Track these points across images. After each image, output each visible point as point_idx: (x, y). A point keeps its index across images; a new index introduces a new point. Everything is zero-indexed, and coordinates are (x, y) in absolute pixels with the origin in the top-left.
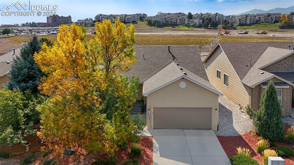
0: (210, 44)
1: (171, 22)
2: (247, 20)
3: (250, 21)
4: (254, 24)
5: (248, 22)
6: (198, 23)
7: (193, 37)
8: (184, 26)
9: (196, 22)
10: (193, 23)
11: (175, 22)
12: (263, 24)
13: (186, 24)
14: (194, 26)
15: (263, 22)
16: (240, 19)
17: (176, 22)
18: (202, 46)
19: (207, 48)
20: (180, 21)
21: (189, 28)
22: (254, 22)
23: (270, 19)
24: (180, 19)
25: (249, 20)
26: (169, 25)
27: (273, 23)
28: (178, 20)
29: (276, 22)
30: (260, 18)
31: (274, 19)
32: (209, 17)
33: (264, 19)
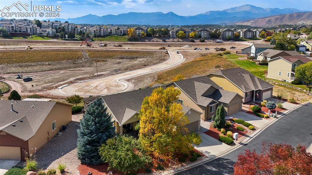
0: (81, 59)
1: (20, 31)
2: (101, 32)
3: (104, 33)
4: (107, 36)
5: (102, 34)
6: (51, 33)
7: (60, 51)
8: (37, 36)
9: (49, 32)
10: (46, 32)
11: (24, 32)
12: (114, 37)
13: (38, 34)
14: (48, 36)
15: (114, 35)
16: (95, 31)
17: (26, 31)
18: (75, 61)
19: (81, 63)
20: (31, 31)
21: (44, 38)
22: (107, 34)
23: (119, 31)
24: (30, 28)
25: (102, 32)
26: (19, 35)
27: (122, 36)
28: (28, 29)
29: (124, 34)
30: (111, 30)
31: (122, 32)
32: (61, 26)
33: (114, 31)
